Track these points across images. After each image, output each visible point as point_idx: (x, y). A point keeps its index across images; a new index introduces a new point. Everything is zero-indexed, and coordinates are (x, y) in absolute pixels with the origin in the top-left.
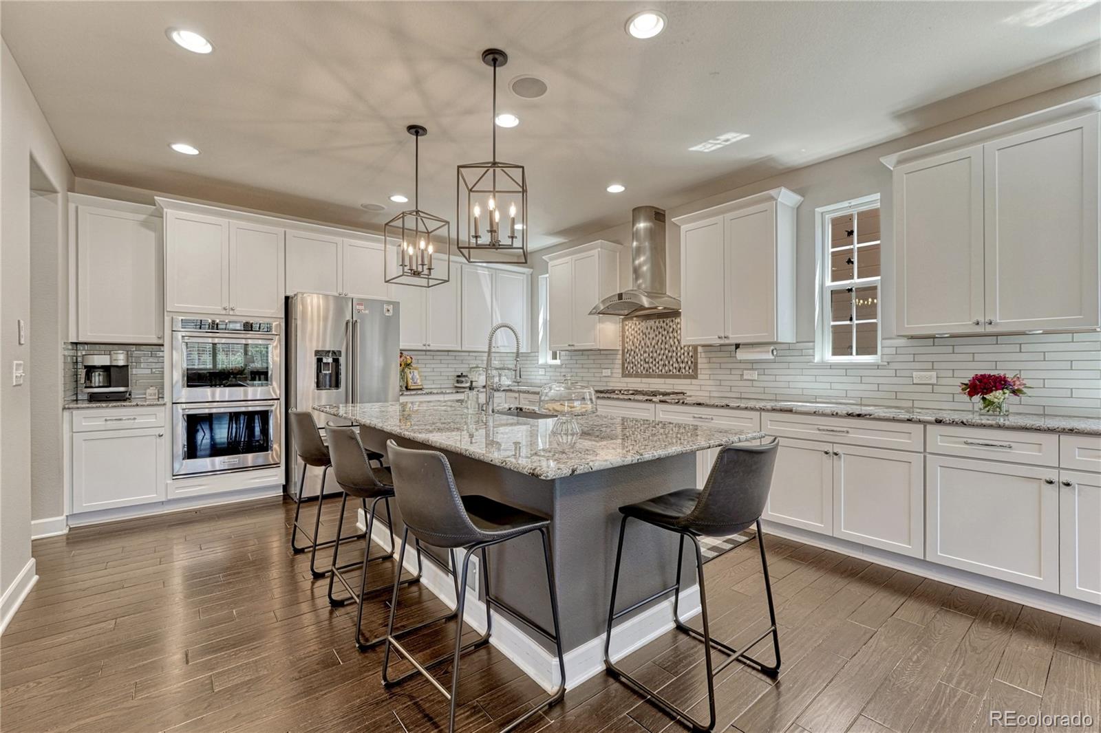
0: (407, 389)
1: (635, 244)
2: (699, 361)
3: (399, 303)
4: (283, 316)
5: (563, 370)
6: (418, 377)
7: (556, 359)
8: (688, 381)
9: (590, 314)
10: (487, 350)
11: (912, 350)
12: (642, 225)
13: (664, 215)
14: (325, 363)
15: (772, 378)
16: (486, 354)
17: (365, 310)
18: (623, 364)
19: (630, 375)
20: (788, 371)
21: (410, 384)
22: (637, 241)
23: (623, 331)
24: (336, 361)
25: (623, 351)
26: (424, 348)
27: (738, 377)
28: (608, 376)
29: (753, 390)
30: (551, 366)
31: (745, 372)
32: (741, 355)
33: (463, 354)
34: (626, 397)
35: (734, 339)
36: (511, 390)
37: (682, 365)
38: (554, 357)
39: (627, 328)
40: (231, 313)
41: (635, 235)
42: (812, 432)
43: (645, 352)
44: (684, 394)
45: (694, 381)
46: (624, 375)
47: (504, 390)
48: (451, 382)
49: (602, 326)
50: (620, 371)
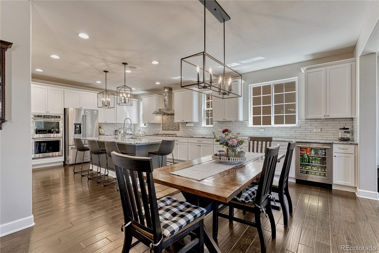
0: (100, 134)
1: (164, 94)
2: (180, 126)
3: (98, 110)
4: (64, 114)
5: (147, 129)
6: (103, 131)
7: (145, 126)
8: (177, 131)
9: (153, 114)
10: (124, 123)
11: (218, 124)
12: (166, 90)
13: (172, 89)
14: (77, 127)
15: (194, 130)
16: (123, 124)
17: (88, 112)
18: (163, 127)
19: (164, 130)
20: (197, 129)
21: (101, 133)
22: (165, 93)
23: (163, 118)
24: (80, 126)
25: (163, 123)
26: (105, 123)
27: (188, 130)
28: (159, 130)
29: (191, 133)
30: (144, 128)
31: (189, 129)
32: (187, 125)
33: (117, 124)
34: (161, 135)
35: (185, 121)
36: (131, 135)
37: (176, 127)
38: (145, 125)
39: (163, 117)
40: (48, 113)
41: (165, 92)
42: (196, 141)
43: (168, 124)
44: (176, 134)
45: (179, 131)
46: (163, 130)
47: (129, 135)
48: (113, 133)
49: (157, 117)
50: (162, 129)
